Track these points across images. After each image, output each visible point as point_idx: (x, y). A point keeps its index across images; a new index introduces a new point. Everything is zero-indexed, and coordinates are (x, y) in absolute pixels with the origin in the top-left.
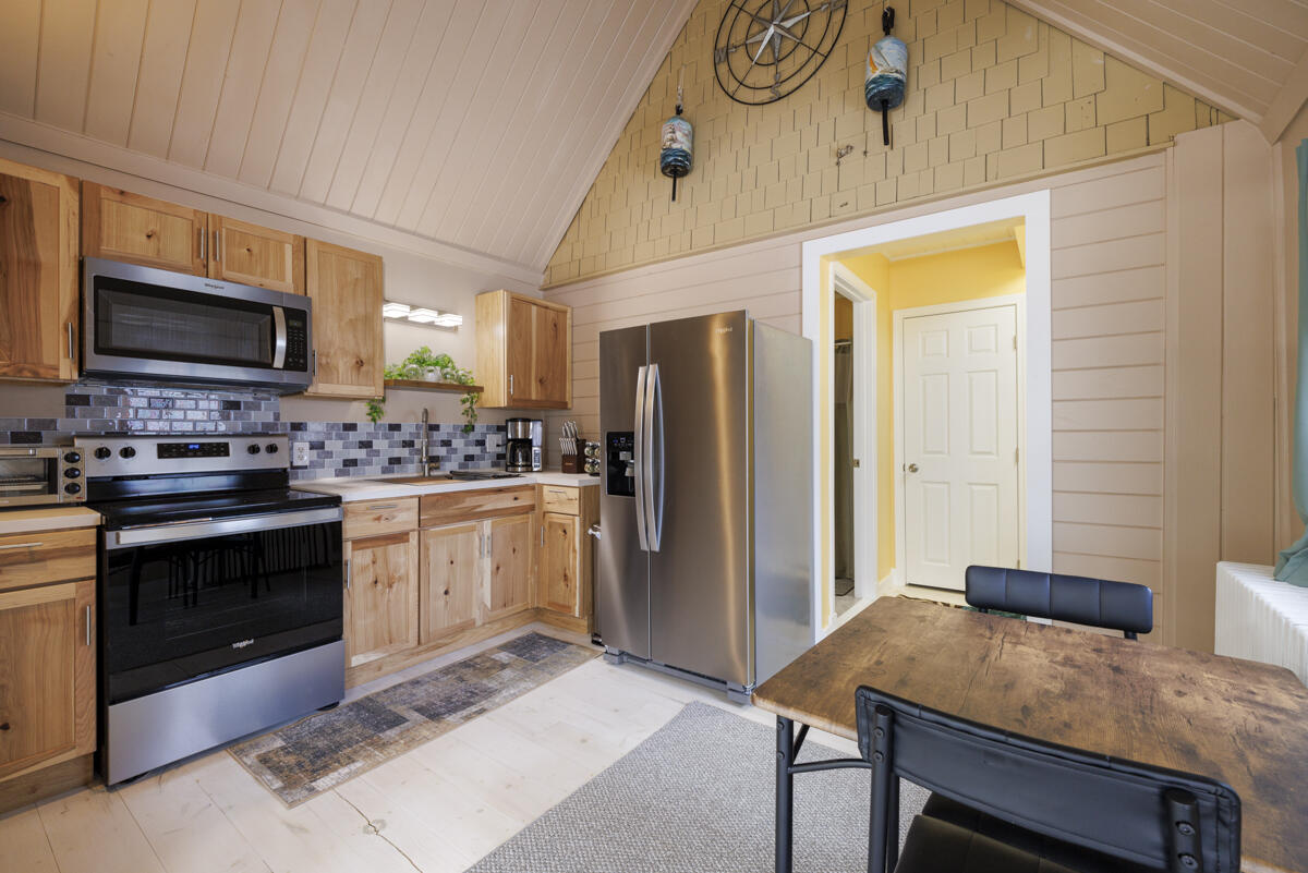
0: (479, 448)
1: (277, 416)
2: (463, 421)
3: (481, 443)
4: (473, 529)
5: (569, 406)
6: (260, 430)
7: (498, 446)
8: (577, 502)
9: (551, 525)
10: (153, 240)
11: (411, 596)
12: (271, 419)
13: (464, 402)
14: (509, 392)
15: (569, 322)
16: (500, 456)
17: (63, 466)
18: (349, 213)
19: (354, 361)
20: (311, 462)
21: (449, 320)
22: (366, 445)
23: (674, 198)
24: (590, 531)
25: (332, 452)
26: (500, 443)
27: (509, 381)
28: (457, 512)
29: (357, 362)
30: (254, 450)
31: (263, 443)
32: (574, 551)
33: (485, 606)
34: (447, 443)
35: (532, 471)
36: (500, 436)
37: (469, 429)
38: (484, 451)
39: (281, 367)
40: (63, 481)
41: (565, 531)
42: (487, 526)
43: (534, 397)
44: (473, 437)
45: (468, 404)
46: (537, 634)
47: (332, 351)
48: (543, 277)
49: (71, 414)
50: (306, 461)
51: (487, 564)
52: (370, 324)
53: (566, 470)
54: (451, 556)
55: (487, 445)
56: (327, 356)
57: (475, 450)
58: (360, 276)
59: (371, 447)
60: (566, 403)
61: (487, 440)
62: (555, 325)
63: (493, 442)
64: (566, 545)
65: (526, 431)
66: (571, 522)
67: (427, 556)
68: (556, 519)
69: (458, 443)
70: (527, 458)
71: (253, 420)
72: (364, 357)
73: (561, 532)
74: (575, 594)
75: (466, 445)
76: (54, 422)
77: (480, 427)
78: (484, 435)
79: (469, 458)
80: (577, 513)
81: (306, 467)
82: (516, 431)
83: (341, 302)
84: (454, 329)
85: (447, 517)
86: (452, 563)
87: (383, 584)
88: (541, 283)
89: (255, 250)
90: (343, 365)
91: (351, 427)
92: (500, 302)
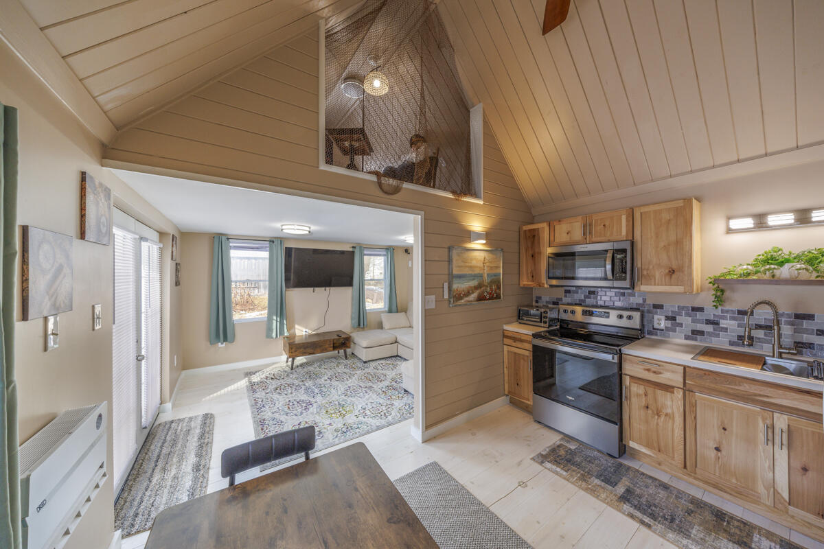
1: (644, 300)
6: (635, 307)
10: (569, 234)
12: (641, 302)
17: (543, 315)
18: (691, 172)
19: (667, 271)
20: (666, 327)
22: (714, 323)
25: (682, 324)
28: (730, 391)
29: (670, 271)
30: (621, 317)
31: (625, 314)
33: (776, 492)
40: (543, 320)
49: (566, 296)
50: (662, 326)
51: (782, 457)
52: (682, 245)
54: (723, 423)
56: (648, 269)
58: (672, 217)
59: (718, 324)
71: (631, 301)
72: (674, 267)
81: (662, 330)
83: (657, 237)
86: (724, 429)
87: (653, 411)
89: (607, 224)
90: (658, 274)
91: (701, 309)
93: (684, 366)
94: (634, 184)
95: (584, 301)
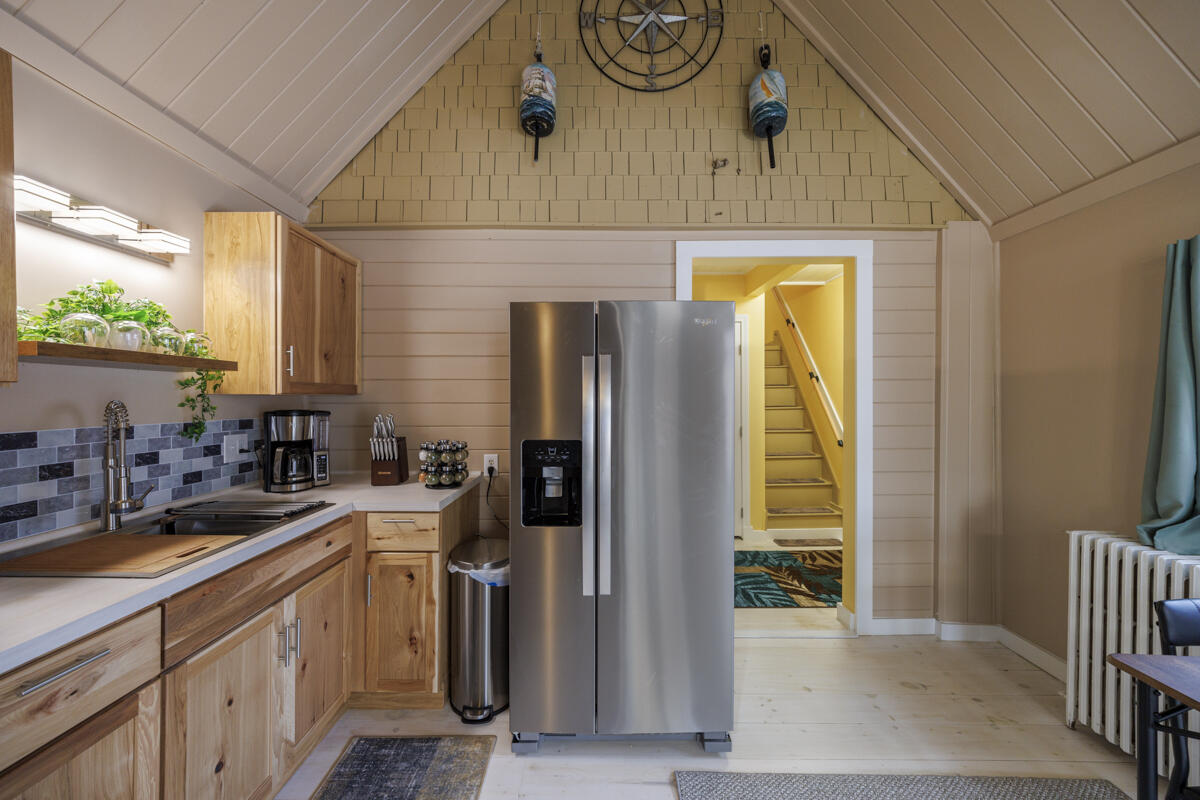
0: (210, 459)
2: (183, 416)
3: (214, 451)
4: (268, 621)
5: (359, 391)
7: (242, 451)
8: (437, 532)
9: (384, 570)
13: (185, 384)
14: (286, 373)
15: (358, 279)
16: (245, 467)
21: (156, 241)
23: (536, 157)
24: (454, 569)
26: (246, 447)
27: (286, 356)
28: (239, 604)
32: (430, 601)
33: (287, 742)
34: (149, 459)
35: (314, 487)
36: (246, 435)
37: (192, 429)
38: (219, 462)
41: (411, 576)
42: (289, 607)
43: (317, 380)
44: (207, 440)
45: (193, 391)
48: (308, 211)
53: (377, 482)
54: (228, 690)
55: (224, 453)
57: (204, 464)
60: (355, 387)
61: (224, 446)
62: (343, 281)
63: (234, 447)
64: (414, 592)
65: (305, 428)
66: (424, 562)
68: (393, 560)
69: (172, 456)
70: (305, 467)
73: (403, 579)
74: (432, 663)
75: (188, 456)
77: (212, 425)
78: (219, 437)
79: (193, 477)
80: (436, 548)
82: (287, 429)
84: (165, 260)
85: (222, 620)
86: (230, 703)
88: (305, 219)
93: (161, 604)
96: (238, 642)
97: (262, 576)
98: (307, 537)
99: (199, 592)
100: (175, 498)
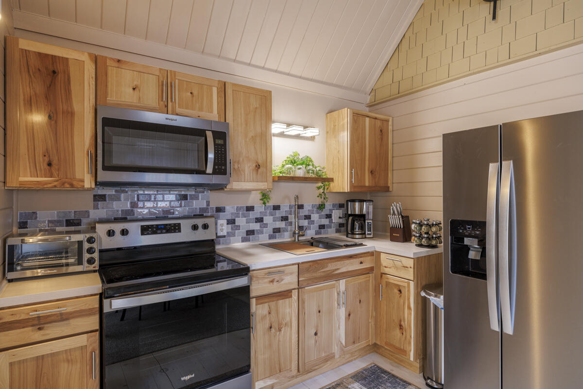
0: (328, 220)
1: (208, 203)
2: (318, 201)
3: (329, 216)
4: (333, 287)
5: (391, 189)
6: (198, 213)
7: (340, 218)
8: (412, 270)
9: (388, 284)
10: (137, 90)
11: (293, 338)
12: (205, 206)
13: (319, 188)
14: (351, 182)
15: (390, 128)
16: (341, 225)
17: (86, 246)
18: (249, 64)
19: (254, 165)
20: (228, 233)
21: (310, 133)
22: (259, 220)
23: (494, 18)
24: (423, 294)
25: (239, 226)
26: (341, 216)
27: (351, 173)
28: (322, 274)
29: (256, 166)
30: (195, 227)
31: (200, 222)
32: (409, 308)
33: (342, 343)
34: (308, 217)
35: (366, 238)
36: (341, 211)
37: (321, 207)
38: (331, 222)
39: (211, 173)
40: (86, 256)
41: (400, 291)
42: (342, 283)
43: (367, 184)
44: (326, 212)
45: (321, 190)
46: (378, 367)
47: (241, 159)
48: (369, 97)
49: (96, 207)
50: (224, 232)
51: (342, 312)
52: (264, 140)
53: (393, 239)
54: (319, 307)
55: (333, 218)
56: (238, 163)
57: (325, 222)
58: (258, 106)
59: (262, 221)
60: (389, 187)
61: (333, 214)
62: (381, 131)
63: (337, 214)
64: (402, 301)
65: (361, 209)
66: (406, 285)
67: (304, 308)
68: (392, 280)
69: (315, 217)
70: (362, 227)
71: (194, 206)
72: (260, 162)
73: (396, 291)
74: (410, 343)
75: (320, 218)
76: (87, 212)
77: (328, 206)
78: (331, 210)
79: (322, 227)
80: (412, 279)
81: (224, 236)
82: (354, 209)
83: (246, 125)
84: (312, 138)
85: (316, 278)
86: (319, 312)
87: (275, 329)
88: (368, 101)
89: (195, 93)
90: (248, 168)
91: (250, 209)
92: (345, 117)
93: (298, 264)
94: (203, 52)
95: (131, 212)
96: (321, 289)
97: (331, 267)
98: (351, 257)
99: (309, 264)
100: (316, 234)
